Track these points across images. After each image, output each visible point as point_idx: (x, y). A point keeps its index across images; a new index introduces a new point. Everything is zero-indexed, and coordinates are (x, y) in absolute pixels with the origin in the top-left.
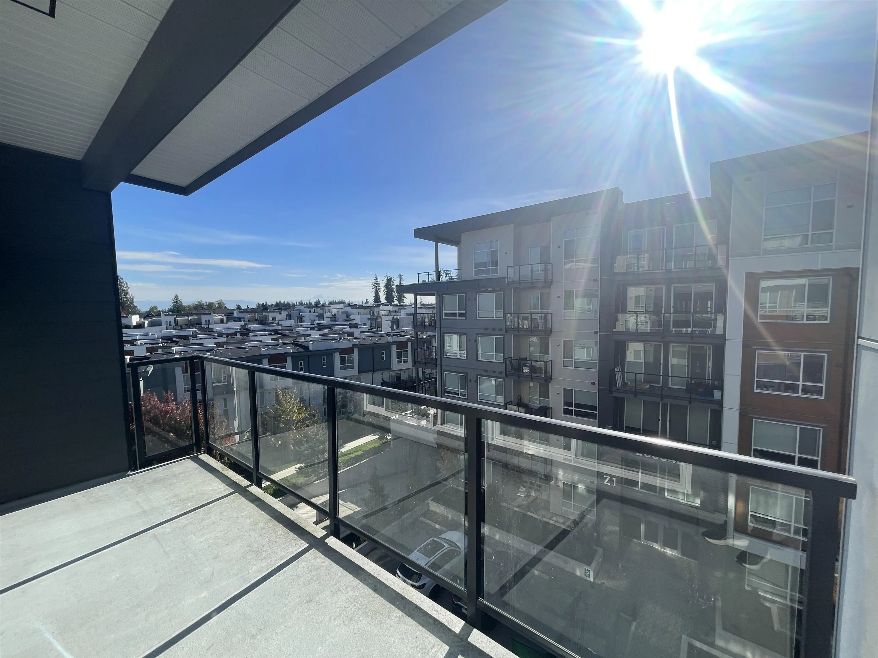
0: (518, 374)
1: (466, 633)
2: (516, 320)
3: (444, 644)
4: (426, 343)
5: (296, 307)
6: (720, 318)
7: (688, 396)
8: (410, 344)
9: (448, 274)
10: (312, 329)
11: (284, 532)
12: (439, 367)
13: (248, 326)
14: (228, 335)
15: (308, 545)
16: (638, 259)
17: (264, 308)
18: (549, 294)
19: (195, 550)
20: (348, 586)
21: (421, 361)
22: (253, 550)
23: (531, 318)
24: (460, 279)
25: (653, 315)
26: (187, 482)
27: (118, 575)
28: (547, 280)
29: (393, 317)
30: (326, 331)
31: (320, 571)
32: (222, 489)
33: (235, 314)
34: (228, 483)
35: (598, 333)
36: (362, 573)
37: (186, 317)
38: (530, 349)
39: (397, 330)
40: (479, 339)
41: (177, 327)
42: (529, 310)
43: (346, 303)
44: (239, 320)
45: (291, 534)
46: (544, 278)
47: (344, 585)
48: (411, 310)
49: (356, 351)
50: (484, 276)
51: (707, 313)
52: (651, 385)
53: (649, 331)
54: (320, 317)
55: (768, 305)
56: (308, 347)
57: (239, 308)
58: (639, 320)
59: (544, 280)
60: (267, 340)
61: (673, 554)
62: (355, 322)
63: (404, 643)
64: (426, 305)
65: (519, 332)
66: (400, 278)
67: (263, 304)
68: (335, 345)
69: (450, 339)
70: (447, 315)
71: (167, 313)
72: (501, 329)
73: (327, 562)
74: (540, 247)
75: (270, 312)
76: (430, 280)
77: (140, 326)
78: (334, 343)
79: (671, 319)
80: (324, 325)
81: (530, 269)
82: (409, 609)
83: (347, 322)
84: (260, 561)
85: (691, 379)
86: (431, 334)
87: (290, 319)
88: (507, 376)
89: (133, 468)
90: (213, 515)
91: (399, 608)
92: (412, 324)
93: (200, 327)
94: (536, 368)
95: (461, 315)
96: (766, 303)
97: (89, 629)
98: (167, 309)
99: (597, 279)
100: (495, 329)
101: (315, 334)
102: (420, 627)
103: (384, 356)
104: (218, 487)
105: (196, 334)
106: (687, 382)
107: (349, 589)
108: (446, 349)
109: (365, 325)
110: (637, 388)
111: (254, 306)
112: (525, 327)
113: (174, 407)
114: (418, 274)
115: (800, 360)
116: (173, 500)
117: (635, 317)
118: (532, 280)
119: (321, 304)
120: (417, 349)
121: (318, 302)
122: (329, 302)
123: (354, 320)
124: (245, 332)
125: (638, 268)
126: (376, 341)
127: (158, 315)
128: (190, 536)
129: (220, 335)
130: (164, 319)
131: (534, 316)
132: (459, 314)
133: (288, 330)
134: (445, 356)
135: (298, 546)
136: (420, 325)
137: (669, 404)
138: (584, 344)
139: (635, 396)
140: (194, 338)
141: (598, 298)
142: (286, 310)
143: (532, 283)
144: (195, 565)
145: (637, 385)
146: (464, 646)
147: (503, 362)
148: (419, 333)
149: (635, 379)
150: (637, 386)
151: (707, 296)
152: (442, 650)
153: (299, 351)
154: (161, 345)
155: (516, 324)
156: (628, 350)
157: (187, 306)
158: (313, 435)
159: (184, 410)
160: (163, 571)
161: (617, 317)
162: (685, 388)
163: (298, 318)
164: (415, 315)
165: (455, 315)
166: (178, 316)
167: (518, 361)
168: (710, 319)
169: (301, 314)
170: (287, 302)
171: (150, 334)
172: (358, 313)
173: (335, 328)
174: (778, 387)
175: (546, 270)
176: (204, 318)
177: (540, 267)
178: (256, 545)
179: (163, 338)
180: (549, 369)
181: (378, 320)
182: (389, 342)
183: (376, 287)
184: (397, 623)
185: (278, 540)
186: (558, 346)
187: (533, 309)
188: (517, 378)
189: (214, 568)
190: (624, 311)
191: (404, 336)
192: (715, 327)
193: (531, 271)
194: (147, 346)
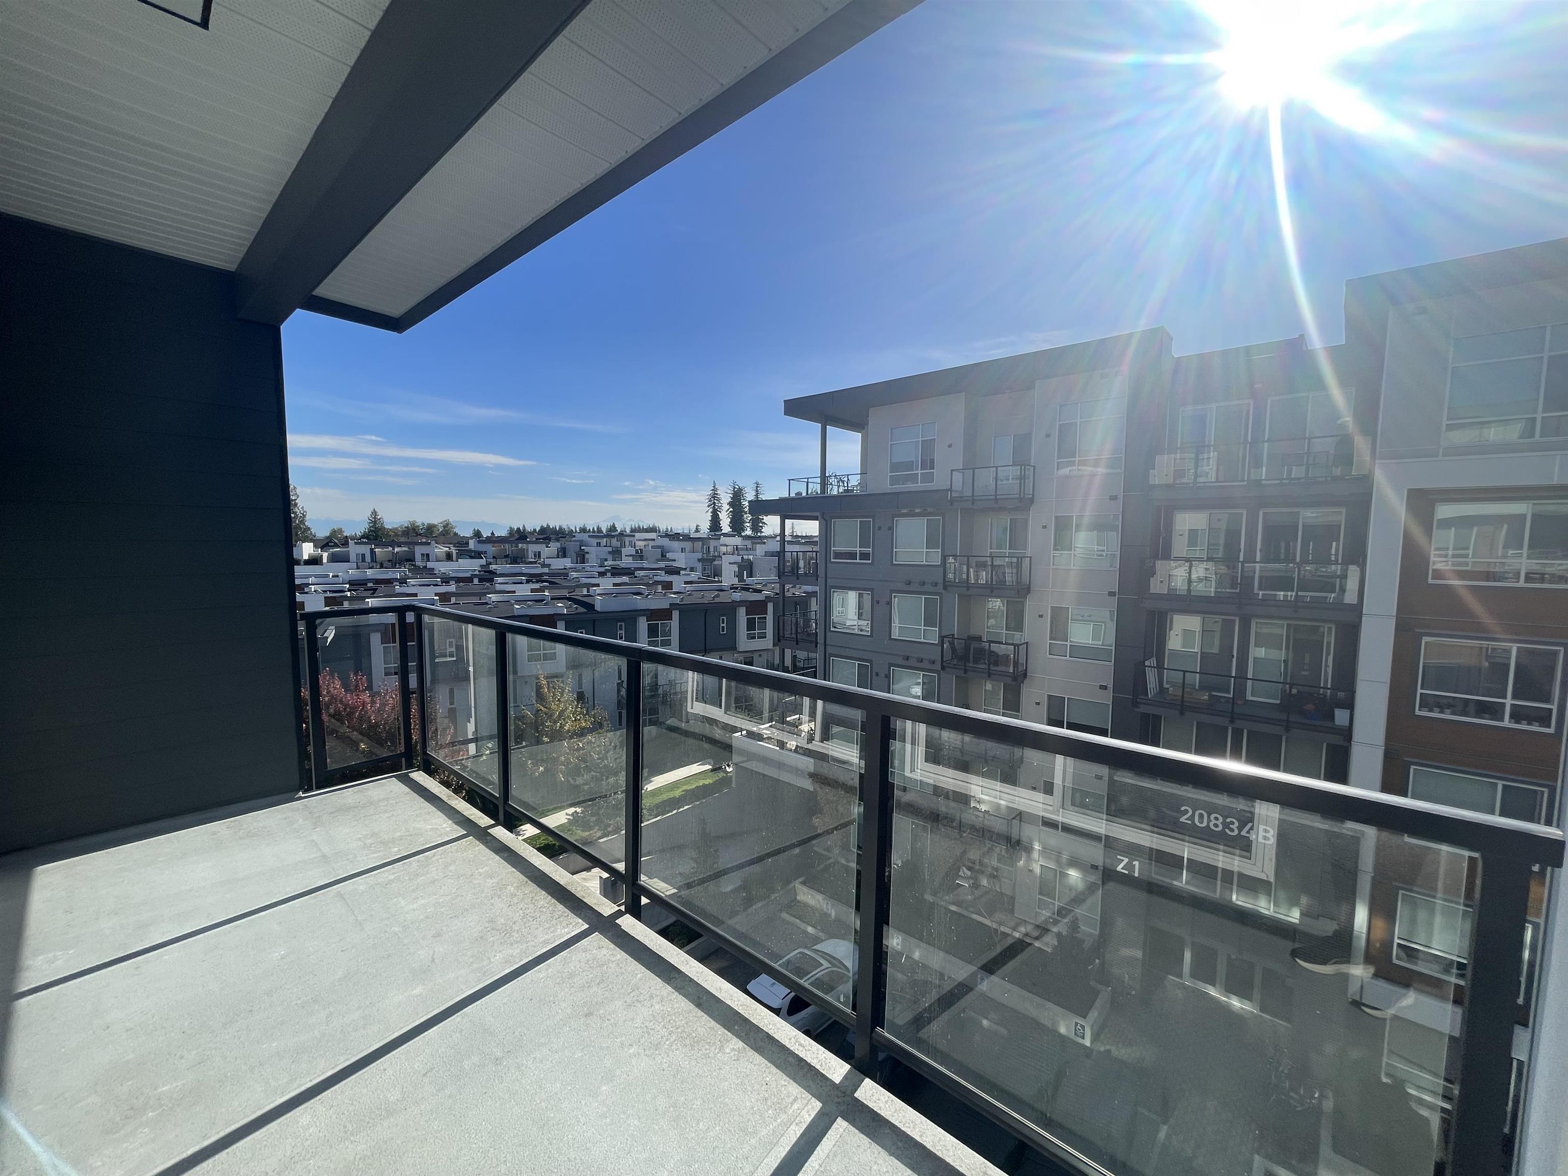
0: (965, 666)
1: (849, 1084)
2: (965, 568)
3: (813, 1098)
4: (799, 605)
5: (574, 536)
6: (1353, 572)
7: (1283, 716)
8: (770, 606)
9: (843, 482)
10: (602, 574)
11: (548, 903)
12: (820, 648)
13: (493, 567)
14: (458, 580)
15: (588, 926)
16: (1197, 461)
17: (520, 536)
18: (1026, 521)
19: (405, 921)
20: (653, 996)
21: (789, 636)
22: (497, 928)
23: (992, 565)
24: (863, 491)
25: (1223, 565)
26: (391, 814)
27: (283, 952)
28: (1024, 496)
29: (742, 558)
30: (625, 579)
31: (607, 968)
32: (448, 829)
33: (472, 545)
34: (458, 821)
35: (1115, 596)
36: (676, 975)
37: (390, 549)
38: (988, 622)
39: (749, 580)
40: (895, 601)
41: (375, 564)
42: (989, 551)
43: (661, 530)
44: (477, 555)
45: (561, 907)
46: (1018, 493)
47: (646, 993)
48: (775, 546)
49: (676, 614)
50: (910, 486)
51: (1330, 563)
52: (1213, 693)
53: (1213, 595)
54: (616, 553)
55: (1450, 553)
56: (594, 605)
57: (477, 534)
58: (1194, 576)
59: (1018, 496)
60: (524, 590)
61: (1242, 1009)
62: (675, 564)
63: (744, 1092)
64: (802, 537)
65: (968, 589)
66: (757, 487)
67: (518, 529)
68: (639, 603)
69: (843, 599)
70: (838, 555)
71: (359, 540)
72: (936, 583)
73: (619, 955)
74: (1012, 436)
75: (531, 542)
76: (809, 492)
77: (314, 561)
78: (638, 600)
79: (1255, 573)
80: (622, 568)
81: (993, 475)
82: (755, 1039)
83: (662, 564)
84: (509, 945)
85: (1292, 686)
86: (809, 588)
87: (564, 556)
88: (943, 668)
89: (306, 787)
90: (433, 869)
91: (738, 1037)
92: (775, 571)
93: (413, 565)
94: (998, 656)
95: (865, 556)
96: (1447, 549)
97: (238, 1031)
98: (359, 534)
99: (1116, 496)
100: (924, 584)
101: (607, 583)
102: (774, 1070)
103: (725, 625)
104: (440, 825)
105: (406, 577)
106: (1283, 691)
107: (655, 1001)
108: (835, 617)
109: (692, 570)
110: (1185, 699)
111: (503, 533)
112: (982, 582)
113: (368, 700)
114: (790, 480)
115: (1509, 658)
116: (369, 841)
117: (1187, 568)
118: (996, 495)
119: (617, 530)
120: (784, 615)
121: (613, 528)
122: (632, 529)
123: (675, 560)
124: (487, 576)
125: (1196, 476)
126: (712, 599)
127: (343, 543)
128: (396, 899)
129: (446, 580)
130: (354, 550)
131: (997, 562)
132: (860, 554)
133: (560, 575)
134: (832, 629)
135: (571, 926)
136: (789, 572)
137: (1245, 732)
138: (1090, 616)
139: (1182, 713)
140: (402, 583)
141: (1117, 532)
142: (557, 540)
143: (996, 500)
144: (404, 945)
145: (1185, 693)
146: (848, 1105)
147: (937, 642)
148: (787, 587)
149: (1182, 682)
150: (1185, 696)
151: (1331, 531)
152: (810, 1107)
153: (578, 611)
154: (349, 594)
155: (964, 576)
156: (1171, 629)
157: (391, 530)
158: (598, 759)
159: (384, 705)
160: (353, 951)
161: (1154, 566)
162: (1278, 702)
163: (578, 555)
164: (782, 554)
165: (852, 555)
166: (377, 545)
167: (966, 642)
168: (1334, 576)
169: (582, 548)
170: (560, 528)
171: (331, 575)
172: (682, 548)
173: (641, 575)
174: (1464, 707)
175: (1022, 478)
176: (419, 551)
177: (1014, 471)
178: (502, 921)
179: (351, 583)
180: (1022, 660)
181: (716, 563)
182: (733, 602)
183: (714, 503)
184: (735, 1060)
185: (538, 915)
186: (1041, 616)
187: (996, 549)
188: (963, 671)
189: (434, 951)
190: (1167, 555)
191: (760, 591)
192: (1343, 590)
193: (994, 480)
194: (326, 595)
